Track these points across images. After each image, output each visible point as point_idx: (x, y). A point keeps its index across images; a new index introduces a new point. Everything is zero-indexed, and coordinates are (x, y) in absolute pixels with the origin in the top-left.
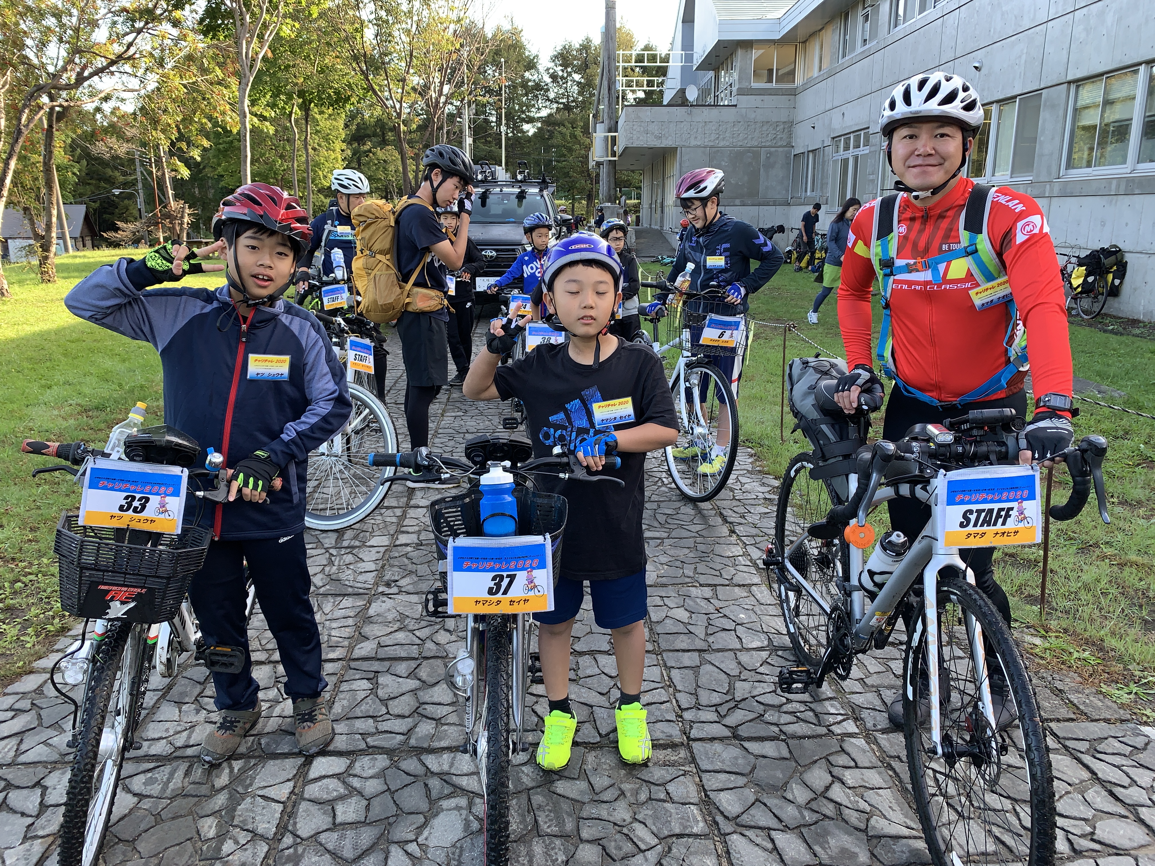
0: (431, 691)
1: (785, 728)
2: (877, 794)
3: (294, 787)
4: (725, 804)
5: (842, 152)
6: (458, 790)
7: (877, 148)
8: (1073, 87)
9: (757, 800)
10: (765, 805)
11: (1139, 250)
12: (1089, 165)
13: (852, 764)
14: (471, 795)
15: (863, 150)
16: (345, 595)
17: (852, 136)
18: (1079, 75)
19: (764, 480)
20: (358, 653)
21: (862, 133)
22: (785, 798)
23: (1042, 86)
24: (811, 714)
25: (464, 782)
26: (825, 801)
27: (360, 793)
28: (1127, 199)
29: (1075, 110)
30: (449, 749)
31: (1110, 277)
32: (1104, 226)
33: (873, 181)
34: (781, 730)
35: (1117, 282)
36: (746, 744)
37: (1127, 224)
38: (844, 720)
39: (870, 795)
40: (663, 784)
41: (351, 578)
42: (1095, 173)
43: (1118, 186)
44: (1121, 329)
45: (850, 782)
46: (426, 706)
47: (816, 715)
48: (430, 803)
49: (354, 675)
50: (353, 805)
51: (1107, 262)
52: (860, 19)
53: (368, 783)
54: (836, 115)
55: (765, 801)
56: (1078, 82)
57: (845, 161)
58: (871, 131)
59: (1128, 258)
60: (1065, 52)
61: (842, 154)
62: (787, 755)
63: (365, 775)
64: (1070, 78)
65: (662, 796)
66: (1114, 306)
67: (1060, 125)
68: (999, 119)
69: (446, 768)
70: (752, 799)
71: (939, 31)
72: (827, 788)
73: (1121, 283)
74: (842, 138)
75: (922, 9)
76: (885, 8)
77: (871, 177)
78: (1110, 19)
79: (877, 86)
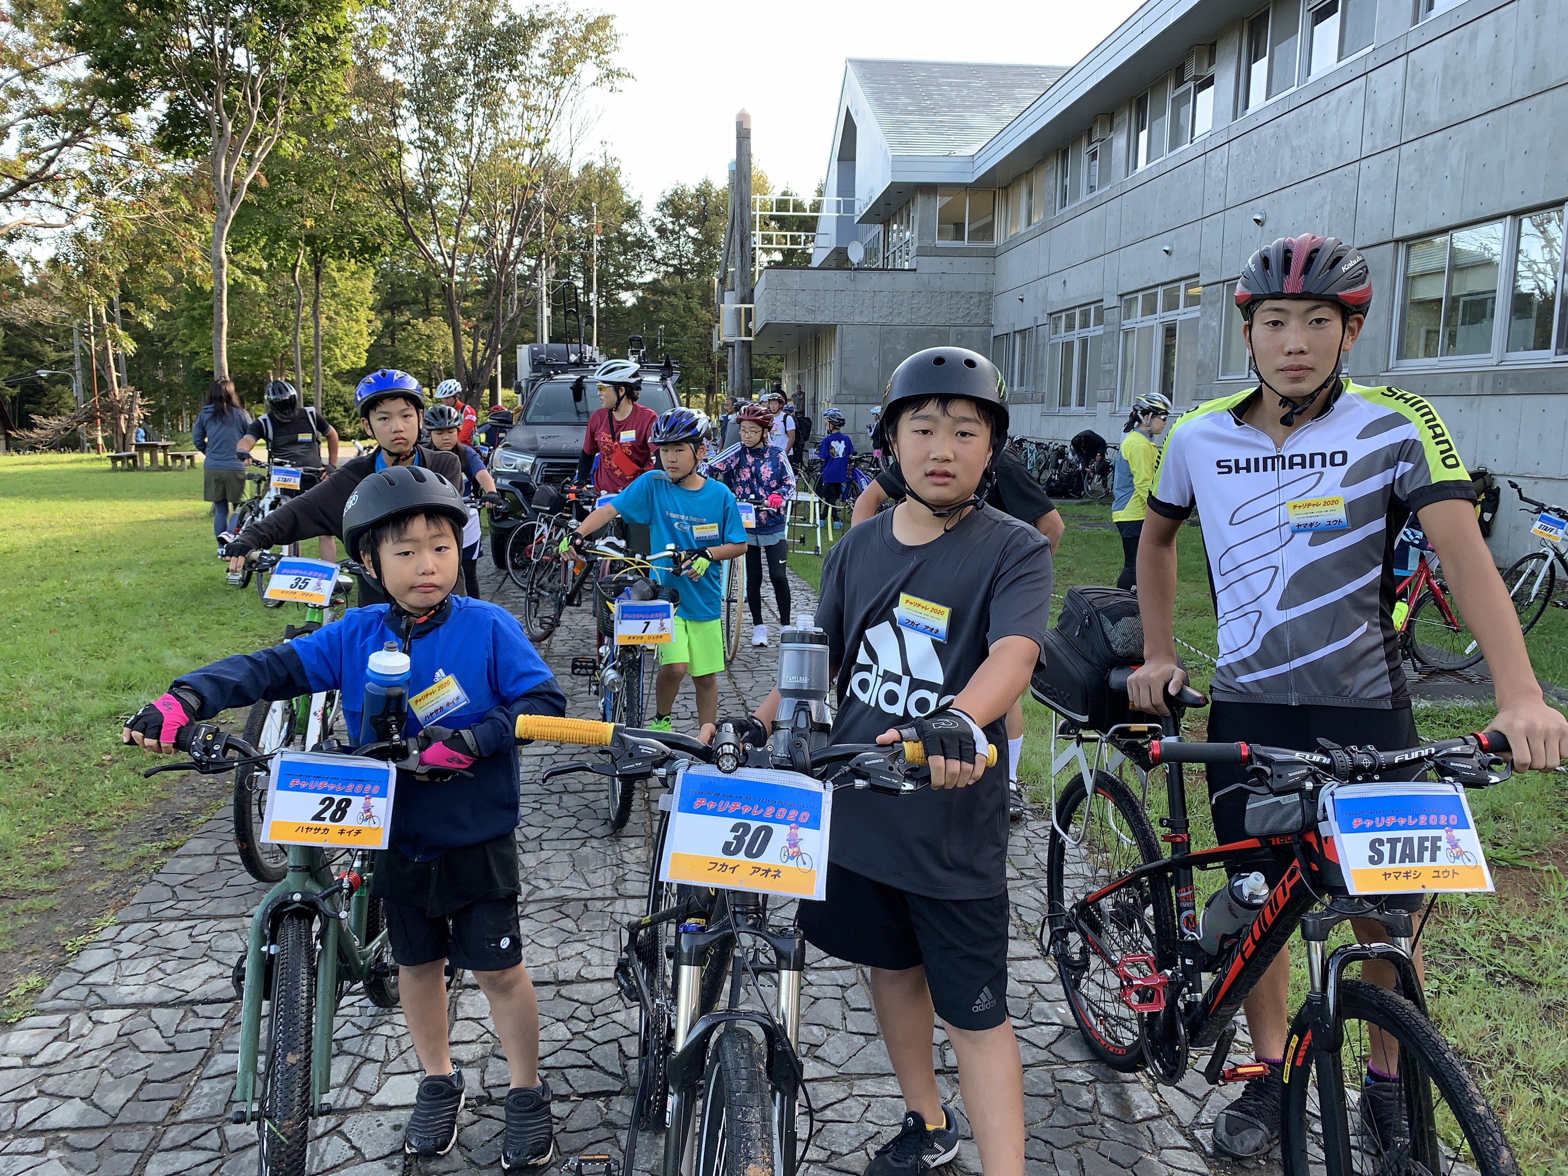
5: (1063, 333)
7: (1116, 328)
8: (1402, 248)
11: (1518, 472)
12: (1429, 352)
15: (1094, 331)
17: (1077, 311)
18: (1411, 231)
21: (1092, 307)
28: (1497, 402)
29: (1407, 279)
33: (1110, 372)
35: (1488, 516)
37: (1497, 437)
42: (1442, 364)
43: (1481, 383)
52: (1085, 158)
54: (1054, 284)
56: (1409, 241)
57: (1069, 346)
58: (1105, 305)
59: (1500, 483)
60: (1388, 201)
61: (1063, 335)
64: (1398, 234)
67: (1385, 299)
71: (1201, 171)
73: (1493, 518)
74: (1064, 315)
75: (1175, 143)
76: (1120, 143)
77: (1107, 367)
78: (1455, 155)
79: (1112, 245)
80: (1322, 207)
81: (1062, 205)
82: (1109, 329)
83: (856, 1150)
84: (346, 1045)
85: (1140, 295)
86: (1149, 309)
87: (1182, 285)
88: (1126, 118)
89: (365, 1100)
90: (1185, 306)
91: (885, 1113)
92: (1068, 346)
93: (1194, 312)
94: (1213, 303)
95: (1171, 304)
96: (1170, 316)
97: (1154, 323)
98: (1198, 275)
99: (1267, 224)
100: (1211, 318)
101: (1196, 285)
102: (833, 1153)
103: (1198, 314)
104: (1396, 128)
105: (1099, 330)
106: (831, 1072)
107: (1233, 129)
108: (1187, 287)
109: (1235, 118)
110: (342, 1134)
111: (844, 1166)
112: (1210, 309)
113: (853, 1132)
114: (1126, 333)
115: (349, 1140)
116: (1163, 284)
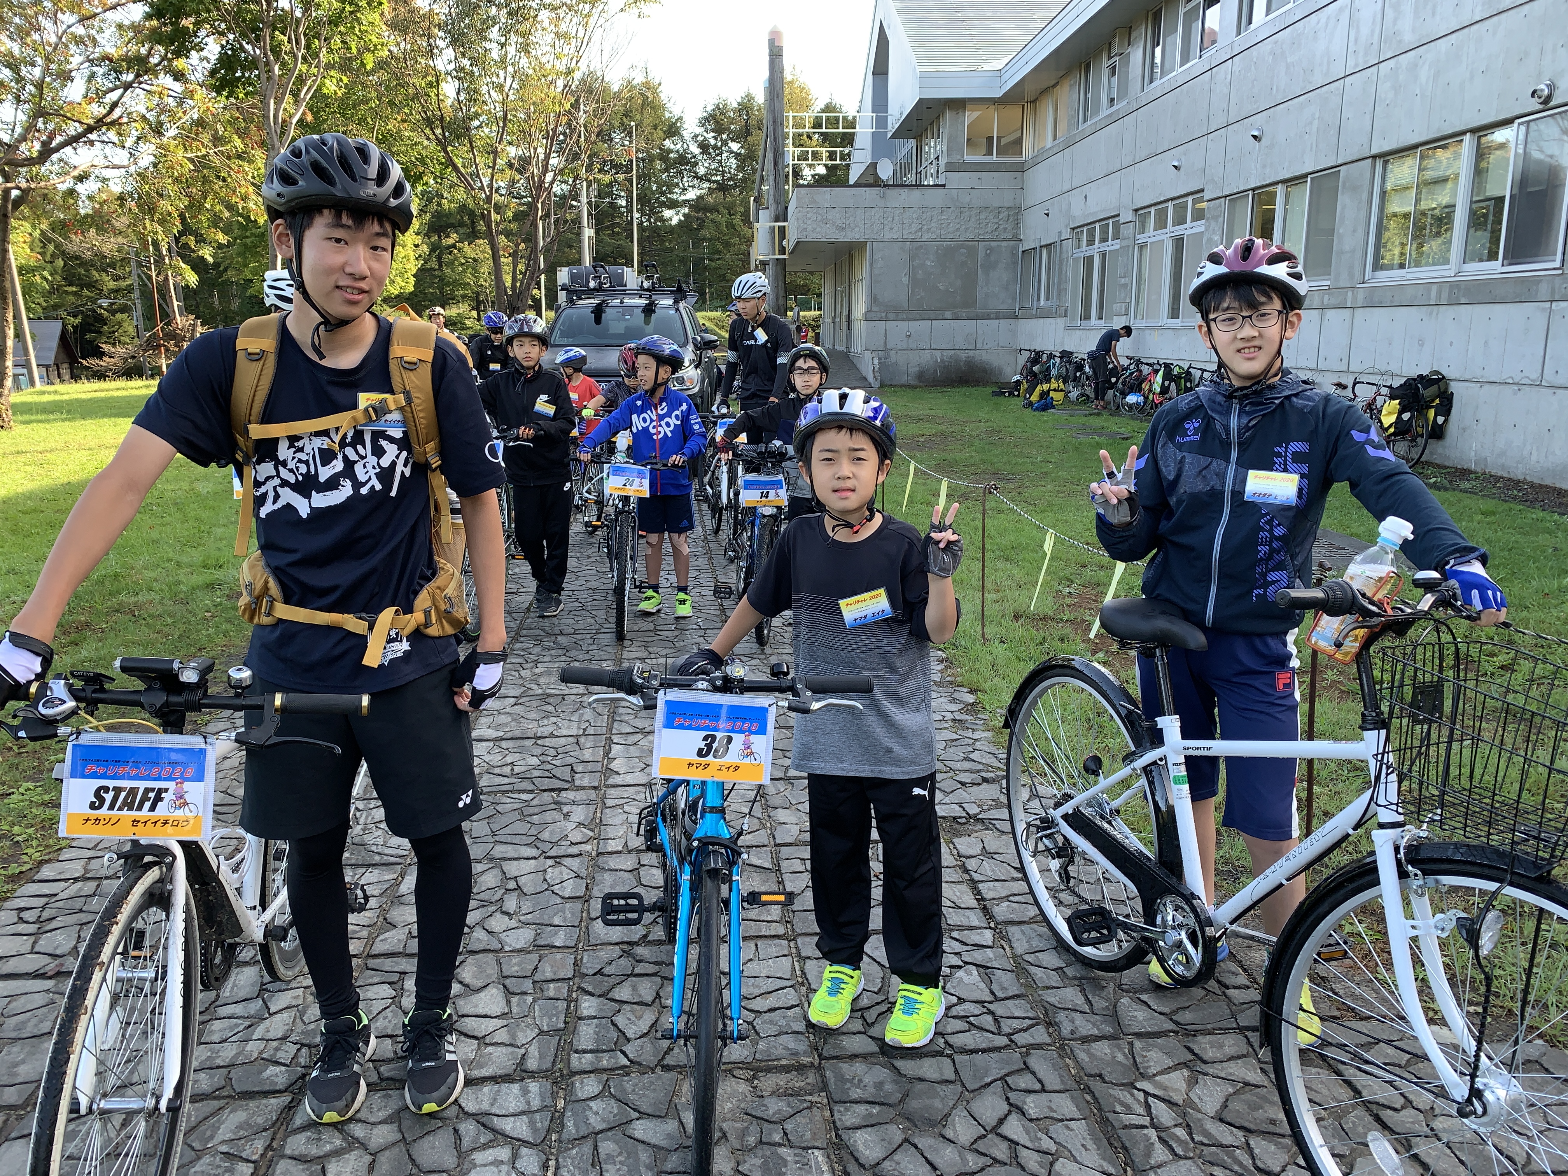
0: (475, 998)
1: (951, 1039)
2: (1068, 1127)
3: (273, 1139)
4: (861, 1148)
5: (1084, 248)
6: (500, 1137)
7: (1131, 242)
8: (1379, 163)
9: (906, 1141)
10: (916, 1147)
11: (1467, 377)
12: (1402, 266)
13: (1038, 1086)
14: (516, 1143)
15: (1112, 245)
16: (369, 866)
17: (1097, 225)
18: (1386, 147)
19: (956, 695)
20: (379, 947)
21: (1111, 221)
22: (944, 1137)
23: (1340, 162)
24: (989, 1018)
25: (508, 1126)
26: (997, 1140)
27: (364, 1146)
28: (1452, 311)
29: (1384, 193)
30: (494, 1079)
31: (1432, 413)
32: (1422, 345)
33: (1125, 286)
34: (946, 1042)
35: (1440, 420)
36: (899, 1063)
37: (1451, 344)
38: (1032, 1026)
39: (1057, 1129)
40: (781, 1121)
41: (380, 841)
42: (1410, 276)
43: (1439, 293)
44: (1446, 482)
45: (1033, 1112)
46: (466, 1019)
47: (996, 1020)
48: (459, 1157)
49: (372, 977)
50: (352, 1162)
51: (1427, 393)
52: (1106, 72)
53: (375, 1131)
54: (1076, 198)
55: (916, 1141)
56: (1385, 157)
57: (1089, 260)
58: (1122, 219)
59: (1454, 387)
60: (1368, 117)
61: (1085, 250)
62: (951, 1076)
63: (372, 1119)
64: (1375, 151)
65: (777, 1137)
66: (1438, 452)
67: (1363, 213)
68: (1286, 203)
69: (485, 1106)
70: (899, 1137)
71: (1207, 87)
72: (1001, 1121)
73: (1446, 421)
74: (1085, 229)
75: (1185, 59)
76: (1136, 55)
77: (1123, 281)
78: (1424, 73)
79: (1129, 160)
80: (1310, 123)
81: (1085, 119)
82: (1125, 243)
85: (1153, 210)
86: (1161, 224)
87: (1190, 199)
88: (1142, 32)
90: (1192, 221)
93: (1199, 227)
94: (1216, 218)
95: (1180, 220)
96: (1179, 230)
97: (1164, 237)
98: (1202, 190)
99: (1263, 140)
100: (1214, 232)
101: (1201, 200)
103: (1202, 229)
104: (1376, 46)
105: (1117, 245)
107: (1236, 44)
108: (1194, 202)
109: (1239, 33)
112: (1213, 223)
114: (1142, 247)
116: (1172, 199)
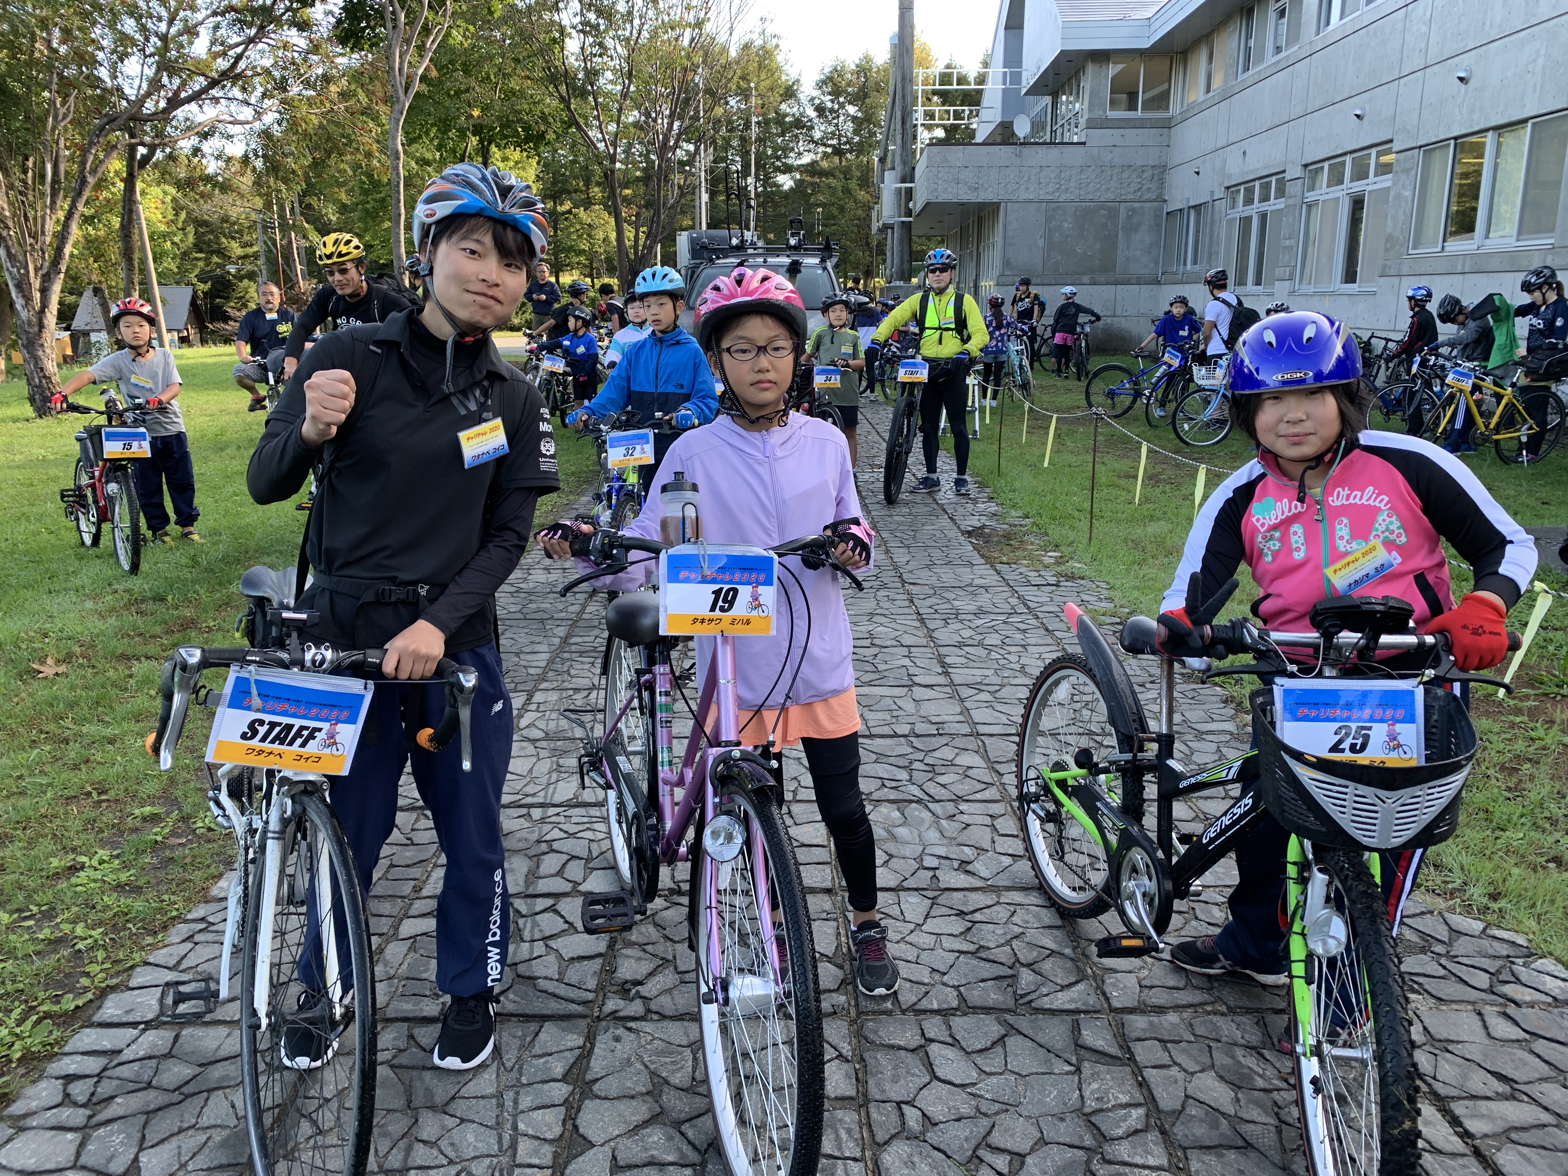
5: (1239, 208)
7: (1298, 201)
15: (1275, 204)
16: (544, 1019)
17: (1257, 184)
21: (1274, 179)
33: (1290, 248)
52: (1272, 16)
54: (1233, 156)
58: (1288, 176)
61: (1241, 210)
68: (1497, 157)
71: (1400, 26)
74: (1242, 188)
77: (1288, 243)
79: (1299, 111)
80: (1534, 61)
81: (1246, 69)
82: (1291, 201)
83: (1002, 945)
84: (555, 845)
85: (1326, 165)
86: (1337, 179)
87: (1374, 151)
89: (574, 888)
90: (1376, 175)
91: (1029, 918)
92: (1246, 222)
93: (1386, 181)
94: (1407, 171)
95: (1361, 174)
96: (1358, 186)
97: (1339, 194)
98: (1391, 141)
99: (1472, 84)
100: (1404, 187)
101: (1389, 152)
102: (981, 947)
103: (1389, 184)
105: (1281, 204)
106: (980, 884)
108: (1379, 155)
110: (557, 912)
111: (991, 957)
112: (1403, 177)
113: (1000, 931)
114: (1310, 206)
115: (562, 917)
116: (1351, 152)
